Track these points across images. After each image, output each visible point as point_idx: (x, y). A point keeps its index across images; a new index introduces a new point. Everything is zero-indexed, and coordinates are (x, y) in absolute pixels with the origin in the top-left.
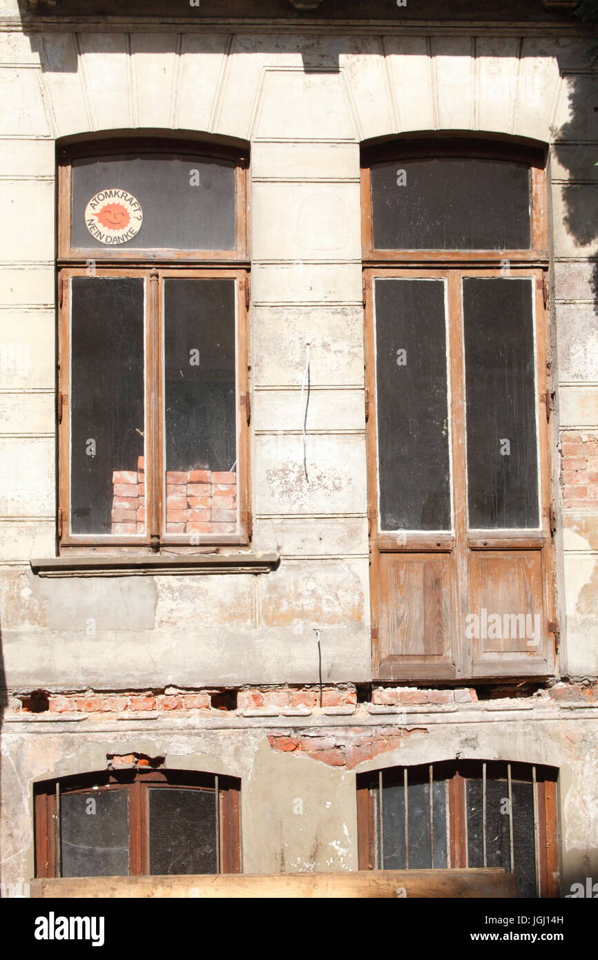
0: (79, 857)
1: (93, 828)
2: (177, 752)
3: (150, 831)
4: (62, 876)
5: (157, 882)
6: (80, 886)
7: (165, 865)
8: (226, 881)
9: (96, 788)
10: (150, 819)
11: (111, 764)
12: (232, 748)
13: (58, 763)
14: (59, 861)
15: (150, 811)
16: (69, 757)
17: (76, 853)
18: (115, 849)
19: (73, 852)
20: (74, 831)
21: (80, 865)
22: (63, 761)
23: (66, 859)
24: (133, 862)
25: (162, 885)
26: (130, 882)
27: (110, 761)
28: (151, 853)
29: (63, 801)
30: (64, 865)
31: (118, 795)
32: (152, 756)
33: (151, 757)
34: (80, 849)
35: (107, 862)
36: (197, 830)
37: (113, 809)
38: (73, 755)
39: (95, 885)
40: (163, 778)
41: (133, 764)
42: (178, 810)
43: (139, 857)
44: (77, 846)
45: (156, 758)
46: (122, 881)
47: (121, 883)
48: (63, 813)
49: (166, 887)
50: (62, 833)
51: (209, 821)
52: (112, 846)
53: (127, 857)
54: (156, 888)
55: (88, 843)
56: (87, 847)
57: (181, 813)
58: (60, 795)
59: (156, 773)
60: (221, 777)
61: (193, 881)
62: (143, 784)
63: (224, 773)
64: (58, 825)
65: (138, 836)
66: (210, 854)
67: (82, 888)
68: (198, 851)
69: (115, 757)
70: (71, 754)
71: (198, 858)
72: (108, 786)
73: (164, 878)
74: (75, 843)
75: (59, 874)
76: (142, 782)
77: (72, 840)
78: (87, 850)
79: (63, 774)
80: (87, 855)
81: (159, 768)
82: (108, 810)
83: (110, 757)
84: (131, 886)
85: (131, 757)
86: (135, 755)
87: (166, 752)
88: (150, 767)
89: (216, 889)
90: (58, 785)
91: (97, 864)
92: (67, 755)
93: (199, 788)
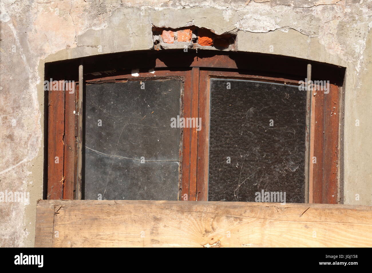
0: (109, 170)
1: (130, 131)
2: (254, 27)
3: (211, 138)
4: (83, 198)
5: (219, 211)
6: (108, 214)
7: (230, 186)
8: (320, 215)
9: (136, 75)
10: (211, 121)
11: (158, 42)
12: (334, 25)
13: (82, 36)
14: (80, 176)
15: (212, 111)
16: (98, 29)
17: (105, 165)
18: (160, 161)
19: (100, 163)
20: (103, 133)
21: (110, 183)
22: (89, 33)
23: (91, 173)
24: (185, 180)
25: (227, 217)
26: (182, 211)
27: (157, 38)
28: (210, 168)
29: (88, 91)
30: (87, 182)
31: (167, 86)
32: (219, 32)
33: (216, 33)
34: (111, 159)
35: (148, 179)
36: (277, 139)
37: (159, 105)
38: (104, 26)
39: (131, 213)
40: (232, 64)
41: (191, 43)
42: (251, 110)
43: (195, 174)
44: (106, 155)
45: (222, 35)
46: (169, 208)
47: (168, 211)
48: (88, 108)
49: (232, 219)
50: (86, 137)
51: (295, 127)
52: (156, 157)
53: (176, 173)
54: (218, 221)
55: (122, 151)
56: (120, 158)
57: (255, 114)
58: (84, 83)
59: (222, 57)
60: (316, 65)
61: (273, 213)
62: (203, 71)
63: (321, 59)
64: (80, 125)
65: (194, 145)
66: (294, 174)
67: (112, 217)
68: (278, 169)
69: (164, 31)
70: (100, 24)
71: (277, 179)
72: (153, 72)
73: (230, 207)
74: (104, 151)
75: (79, 194)
76: (201, 69)
77: (99, 146)
78: (121, 161)
79: (89, 52)
80: (119, 169)
81: (227, 50)
82: (152, 106)
83: (157, 31)
84: (183, 217)
85: (187, 32)
86: (194, 29)
87: (237, 26)
88: (214, 48)
89: (306, 227)
90: (81, 68)
91: (135, 181)
92: (95, 25)
93: (281, 79)
